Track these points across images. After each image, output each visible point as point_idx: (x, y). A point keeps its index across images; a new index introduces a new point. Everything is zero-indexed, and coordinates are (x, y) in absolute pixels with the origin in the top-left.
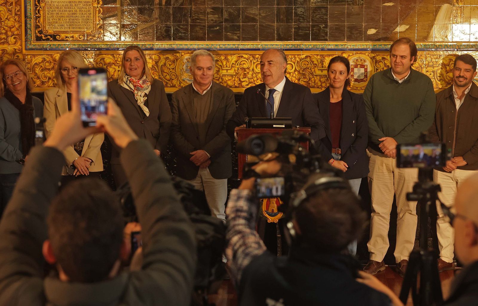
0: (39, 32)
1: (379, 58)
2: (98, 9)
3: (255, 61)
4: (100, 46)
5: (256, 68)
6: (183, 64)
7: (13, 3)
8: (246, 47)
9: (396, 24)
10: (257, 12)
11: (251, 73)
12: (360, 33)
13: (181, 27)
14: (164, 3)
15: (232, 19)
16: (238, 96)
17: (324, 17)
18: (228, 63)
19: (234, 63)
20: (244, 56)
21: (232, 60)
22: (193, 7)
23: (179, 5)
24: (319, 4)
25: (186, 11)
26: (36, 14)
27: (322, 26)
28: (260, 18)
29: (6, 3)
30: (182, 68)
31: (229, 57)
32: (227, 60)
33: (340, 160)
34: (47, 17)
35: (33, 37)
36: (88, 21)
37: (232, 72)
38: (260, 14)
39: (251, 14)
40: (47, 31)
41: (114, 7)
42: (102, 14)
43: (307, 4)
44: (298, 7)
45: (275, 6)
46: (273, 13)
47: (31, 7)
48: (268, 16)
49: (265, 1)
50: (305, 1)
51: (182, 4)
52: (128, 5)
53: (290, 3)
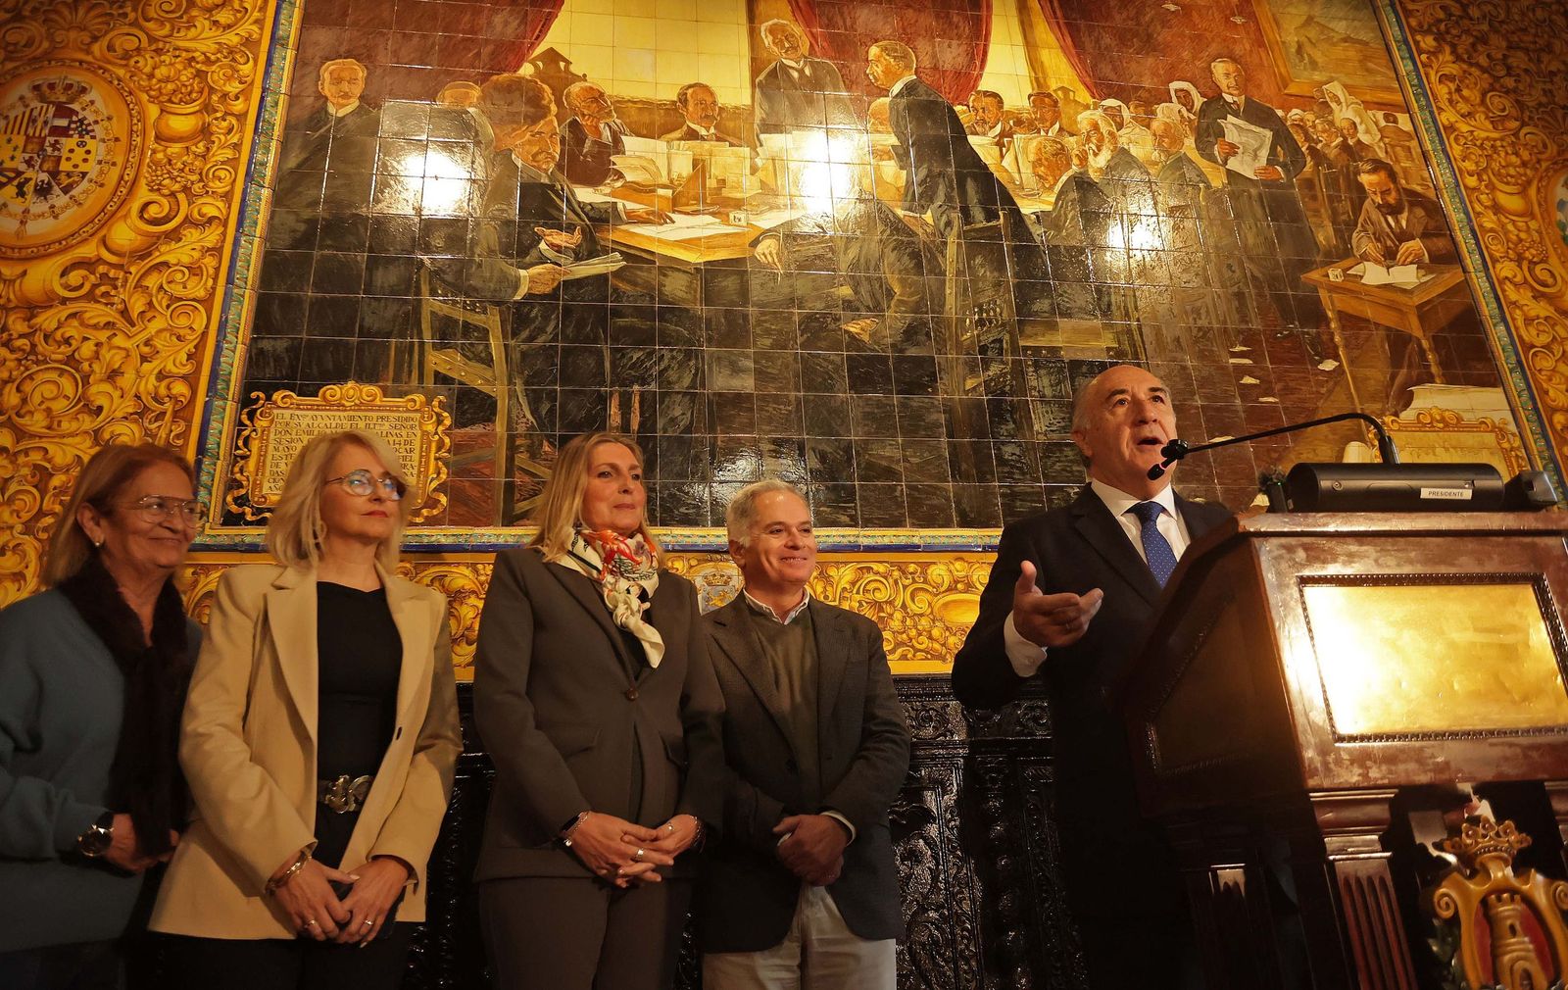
0: (236, 500)
2: (437, 437)
3: (907, 582)
4: (433, 539)
5: (913, 600)
7: (164, 413)
8: (881, 541)
10: (898, 454)
11: (898, 615)
13: (687, 488)
14: (635, 425)
15: (831, 467)
17: (1074, 469)
18: (829, 588)
19: (848, 586)
20: (875, 566)
21: (840, 579)
22: (720, 437)
23: (679, 430)
24: (1055, 436)
25: (700, 447)
26: (237, 448)
27: (1072, 491)
28: (905, 468)
29: (141, 415)
31: (832, 572)
32: (826, 578)
34: (269, 457)
35: (215, 511)
38: (906, 460)
39: (883, 457)
40: (263, 497)
41: (486, 435)
42: (449, 451)
43: (1024, 437)
44: (1003, 443)
45: (944, 439)
46: (940, 457)
47: (222, 428)
48: (928, 462)
49: (915, 426)
50: (1019, 427)
51: (688, 429)
52: (528, 429)
53: (981, 433)
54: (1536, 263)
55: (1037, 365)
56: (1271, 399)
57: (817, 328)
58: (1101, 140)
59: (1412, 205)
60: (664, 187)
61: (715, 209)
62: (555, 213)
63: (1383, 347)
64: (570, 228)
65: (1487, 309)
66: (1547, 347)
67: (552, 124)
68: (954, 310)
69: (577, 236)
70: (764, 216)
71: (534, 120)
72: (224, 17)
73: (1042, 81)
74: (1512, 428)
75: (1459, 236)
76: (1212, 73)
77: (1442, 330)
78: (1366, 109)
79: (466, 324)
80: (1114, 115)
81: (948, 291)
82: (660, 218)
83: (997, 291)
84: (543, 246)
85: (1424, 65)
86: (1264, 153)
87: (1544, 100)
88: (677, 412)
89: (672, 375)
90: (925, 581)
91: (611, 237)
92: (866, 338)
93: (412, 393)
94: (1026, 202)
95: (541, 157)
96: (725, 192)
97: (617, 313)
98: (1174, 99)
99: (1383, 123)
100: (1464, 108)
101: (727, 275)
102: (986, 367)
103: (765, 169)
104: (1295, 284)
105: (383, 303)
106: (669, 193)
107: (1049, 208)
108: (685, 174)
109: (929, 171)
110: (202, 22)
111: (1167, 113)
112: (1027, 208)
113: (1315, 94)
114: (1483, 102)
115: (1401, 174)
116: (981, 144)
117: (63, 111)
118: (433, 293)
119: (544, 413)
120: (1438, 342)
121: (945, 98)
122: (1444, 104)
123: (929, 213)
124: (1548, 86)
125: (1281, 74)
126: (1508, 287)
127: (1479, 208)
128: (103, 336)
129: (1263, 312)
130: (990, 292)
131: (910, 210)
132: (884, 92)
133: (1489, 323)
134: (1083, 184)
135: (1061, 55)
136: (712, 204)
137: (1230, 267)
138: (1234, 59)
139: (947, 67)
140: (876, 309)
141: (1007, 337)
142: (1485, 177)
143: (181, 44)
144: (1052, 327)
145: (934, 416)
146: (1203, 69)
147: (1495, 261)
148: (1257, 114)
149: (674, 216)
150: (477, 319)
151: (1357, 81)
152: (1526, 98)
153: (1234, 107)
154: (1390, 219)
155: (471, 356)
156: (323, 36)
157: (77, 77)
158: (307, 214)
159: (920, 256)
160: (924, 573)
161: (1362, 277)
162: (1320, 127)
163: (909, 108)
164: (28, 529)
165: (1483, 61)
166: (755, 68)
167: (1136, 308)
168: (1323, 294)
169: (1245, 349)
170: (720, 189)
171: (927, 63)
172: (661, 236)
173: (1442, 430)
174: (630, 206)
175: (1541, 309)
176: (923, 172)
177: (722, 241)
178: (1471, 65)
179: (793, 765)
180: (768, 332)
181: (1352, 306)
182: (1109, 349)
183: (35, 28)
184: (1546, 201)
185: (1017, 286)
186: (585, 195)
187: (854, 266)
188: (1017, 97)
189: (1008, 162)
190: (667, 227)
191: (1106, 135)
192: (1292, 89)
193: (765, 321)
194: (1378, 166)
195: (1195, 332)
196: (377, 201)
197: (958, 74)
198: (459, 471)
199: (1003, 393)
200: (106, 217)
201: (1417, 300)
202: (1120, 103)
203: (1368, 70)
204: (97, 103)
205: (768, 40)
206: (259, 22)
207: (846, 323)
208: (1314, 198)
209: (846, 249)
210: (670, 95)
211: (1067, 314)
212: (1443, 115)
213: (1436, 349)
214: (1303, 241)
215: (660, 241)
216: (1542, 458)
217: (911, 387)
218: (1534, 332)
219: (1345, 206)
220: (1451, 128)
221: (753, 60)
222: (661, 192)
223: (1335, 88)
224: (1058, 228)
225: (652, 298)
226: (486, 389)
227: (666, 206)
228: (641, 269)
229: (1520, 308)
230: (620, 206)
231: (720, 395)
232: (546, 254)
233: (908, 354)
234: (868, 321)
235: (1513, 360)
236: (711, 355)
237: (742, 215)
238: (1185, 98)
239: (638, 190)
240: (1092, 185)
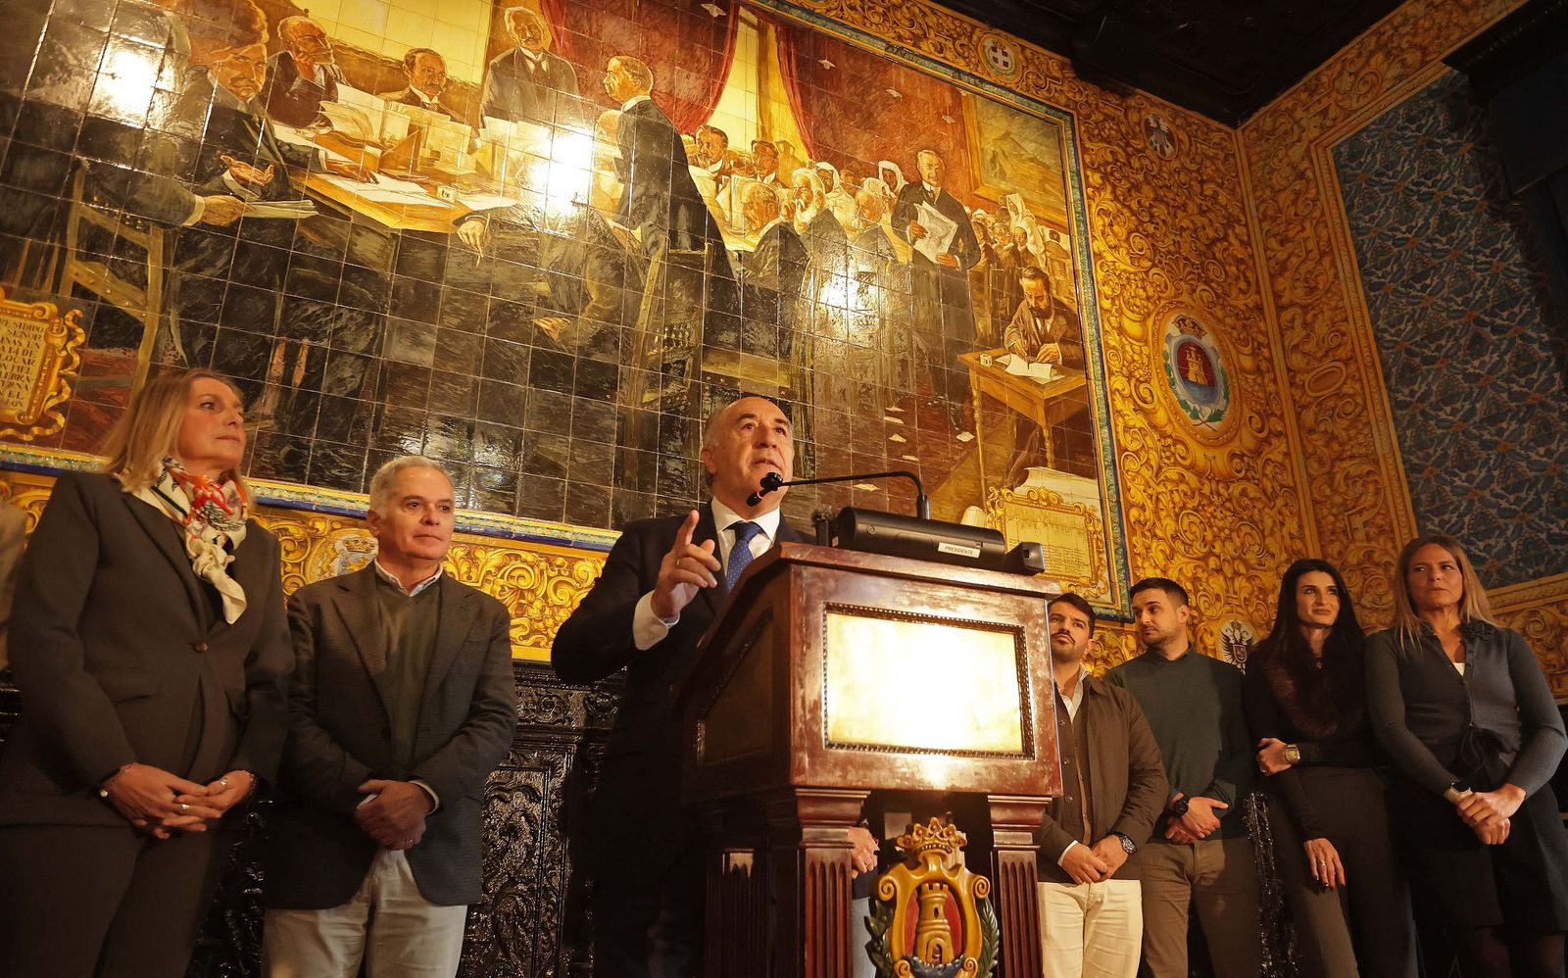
2: (64, 353)
3: (552, 574)
4: (40, 460)
5: (555, 591)
6: (332, 555)
10: (566, 451)
11: (538, 604)
13: (343, 451)
14: (298, 379)
18: (474, 570)
19: (493, 570)
20: (524, 555)
21: (487, 562)
22: (388, 406)
23: (345, 392)
25: (364, 413)
28: (571, 467)
30: (328, 567)
31: (480, 554)
32: (472, 560)
36: (15, 381)
38: (573, 459)
39: (551, 453)
41: (125, 361)
42: (77, 370)
43: (690, 455)
44: (669, 458)
45: (613, 445)
46: (607, 461)
48: (593, 464)
49: (587, 428)
50: (686, 445)
51: (355, 393)
52: (176, 363)
53: (649, 445)
54: (1141, 382)
55: (713, 391)
56: (913, 458)
57: (507, 317)
58: (810, 198)
59: (1058, 313)
60: (374, 145)
61: (424, 179)
62: (248, 145)
63: (1012, 429)
64: (262, 165)
65: (1098, 413)
66: (1136, 452)
67: (261, 52)
68: (645, 326)
69: (268, 175)
70: (473, 197)
71: (242, 43)
73: (767, 130)
74: (1099, 515)
75: (1088, 346)
76: (917, 160)
77: (1061, 424)
78: (1037, 223)
79: (121, 241)
80: (826, 180)
81: (643, 307)
82: (365, 176)
83: (689, 316)
84: (227, 176)
85: (1089, 198)
86: (948, 242)
87: (1172, 249)
88: (347, 373)
89: (348, 336)
90: (570, 576)
91: (306, 183)
92: (555, 336)
93: (41, 299)
94: (731, 239)
95: (242, 83)
96: (438, 165)
97: (298, 261)
98: (881, 176)
99: (1048, 238)
100: (1113, 241)
101: (424, 247)
102: (666, 382)
103: (483, 151)
104: (951, 361)
105: (22, 198)
106: (378, 152)
107: (752, 249)
108: (398, 137)
109: (647, 189)
111: (872, 187)
112: (732, 245)
113: (1000, 201)
114: (1127, 239)
115: (1054, 285)
116: (701, 177)
118: (87, 198)
119: (197, 350)
120: (1056, 433)
121: (674, 125)
122: (1098, 234)
123: (639, 230)
124: (1178, 238)
125: (974, 177)
126: (1117, 397)
127: (1107, 327)
129: (920, 382)
130: (682, 316)
131: (621, 222)
132: (617, 105)
133: (1097, 424)
134: (786, 233)
135: (790, 112)
136: (421, 174)
137: (900, 336)
138: (938, 154)
139: (682, 96)
140: (571, 310)
141: (690, 361)
142: (1117, 302)
144: (734, 358)
145: (608, 422)
146: (911, 155)
147: (1111, 374)
148: (949, 207)
149: (379, 177)
150: (135, 237)
151: (1035, 197)
152: (1160, 244)
153: (931, 195)
154: (1038, 321)
155: (122, 274)
159: (623, 270)
160: (571, 568)
161: (1006, 366)
162: (997, 230)
163: (638, 125)
165: (1134, 205)
166: (492, 49)
167: (812, 356)
168: (973, 375)
169: (899, 410)
170: (433, 160)
171: (663, 87)
172: (364, 195)
173: (1045, 508)
174: (333, 156)
175: (1138, 421)
176: (640, 190)
177: (426, 212)
178: (1124, 206)
179: (388, 734)
180: (456, 312)
181: (995, 390)
182: (781, 388)
184: (1158, 332)
185: (708, 314)
186: (284, 133)
187: (556, 265)
188: (741, 141)
189: (722, 198)
190: (367, 186)
191: (815, 194)
192: (981, 192)
193: (456, 301)
194: (1038, 274)
195: (860, 386)
196: (34, 85)
197: (690, 105)
198: (84, 392)
199: (678, 412)
201: (1047, 394)
202: (833, 168)
203: (1045, 190)
205: (510, 25)
207: (538, 318)
208: (981, 290)
209: (552, 247)
210: (400, 55)
211: (749, 349)
212: (1096, 242)
213: (1054, 440)
214: (965, 324)
215: (359, 198)
216: (1116, 543)
217: (591, 390)
218: (1129, 438)
219: (1004, 303)
220: (1099, 255)
221: (491, 41)
222: (369, 149)
223: (1016, 199)
224: (757, 270)
225: (340, 254)
226: (134, 312)
227: (370, 163)
228: (333, 222)
229: (1123, 417)
230: (322, 154)
231: (396, 364)
232: (229, 185)
233: (593, 358)
234: (560, 321)
235: (1109, 458)
236: (393, 323)
237: (451, 192)
238: (890, 178)
239: (343, 141)
240: (794, 237)
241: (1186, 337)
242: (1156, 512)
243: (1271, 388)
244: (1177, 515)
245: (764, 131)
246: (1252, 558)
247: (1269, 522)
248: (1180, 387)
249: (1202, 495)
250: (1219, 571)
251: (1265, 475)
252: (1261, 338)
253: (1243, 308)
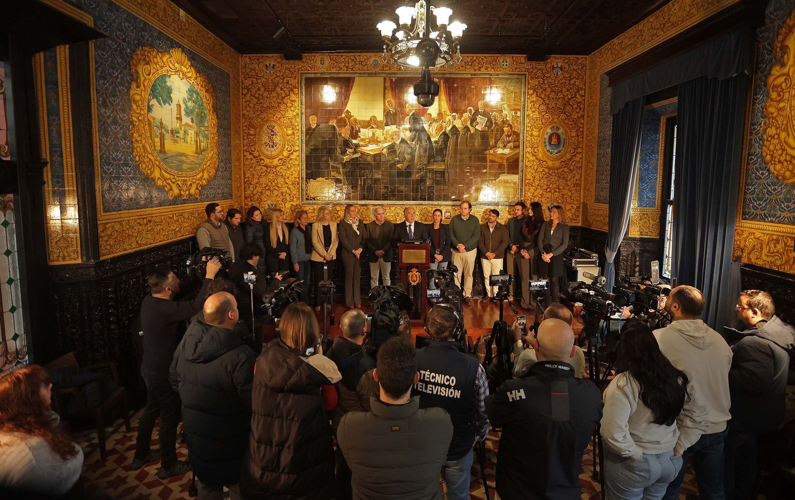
0: (308, 197)
1: (456, 209)
2: (333, 187)
8: (399, 204)
9: (464, 194)
10: (403, 189)
12: (448, 198)
13: (370, 194)
14: (362, 184)
15: (393, 191)
16: (396, 225)
19: (393, 210)
20: (397, 207)
22: (375, 186)
25: (372, 188)
26: (306, 188)
28: (404, 191)
31: (391, 208)
33: (440, 254)
34: (310, 190)
35: (305, 198)
36: (329, 192)
37: (392, 214)
38: (405, 189)
39: (401, 189)
40: (311, 196)
46: (410, 189)
47: (304, 186)
48: (408, 190)
49: (407, 183)
50: (424, 184)
53: (418, 185)
54: (536, 148)
56: (471, 178)
57: (393, 165)
58: (450, 123)
59: (513, 134)
62: (349, 145)
63: (497, 166)
64: (352, 148)
65: (521, 159)
66: (530, 167)
67: (348, 127)
68: (416, 162)
69: (353, 150)
70: (384, 144)
71: (345, 127)
72: (292, 109)
74: (517, 183)
76: (478, 104)
77: (510, 163)
78: (511, 111)
80: (454, 117)
81: (416, 158)
82: (366, 146)
83: (425, 157)
84: (347, 152)
85: (528, 98)
86: (484, 124)
87: (554, 106)
88: (369, 181)
89: (368, 175)
92: (400, 168)
95: (346, 134)
96: (378, 139)
97: (359, 164)
98: (468, 112)
99: (514, 114)
100: (533, 109)
101: (377, 156)
103: (385, 134)
104: (483, 154)
105: (324, 164)
106: (368, 140)
107: (437, 139)
108: (371, 136)
110: (290, 110)
111: (466, 115)
112: (433, 140)
114: (539, 107)
115: (513, 127)
116: (426, 126)
117: (273, 131)
119: (349, 182)
120: (508, 165)
121: (420, 116)
122: (529, 109)
123: (414, 142)
124: (556, 102)
126: (527, 153)
127: (527, 135)
128: (285, 171)
130: (423, 158)
131: (411, 141)
132: (408, 115)
133: (520, 161)
134: (445, 134)
135: (446, 102)
136: (375, 142)
140: (403, 162)
141: (425, 167)
142: (532, 128)
143: (288, 115)
147: (526, 147)
148: (485, 114)
149: (369, 145)
150: (338, 166)
152: (550, 106)
154: (507, 138)
156: (309, 110)
157: (273, 124)
158: (311, 148)
162: (499, 116)
163: (413, 118)
164: (282, 201)
165: (543, 96)
168: (488, 156)
173: (503, 183)
174: (362, 143)
175: (533, 158)
176: (414, 133)
177: (377, 149)
178: (539, 97)
180: (384, 167)
181: (493, 158)
183: (265, 114)
184: (544, 133)
185: (428, 156)
186: (354, 141)
188: (435, 114)
189: (431, 130)
190: (368, 147)
193: (384, 165)
194: (509, 125)
195: (460, 165)
197: (423, 110)
199: (423, 177)
200: (282, 151)
201: (507, 157)
202: (456, 114)
203: (514, 101)
204: (277, 129)
205: (387, 104)
206: (298, 109)
207: (397, 165)
208: (492, 134)
209: (398, 150)
210: (369, 119)
211: (437, 162)
212: (528, 111)
213: (507, 167)
214: (487, 144)
215: (367, 150)
216: (520, 189)
218: (529, 163)
219: (499, 136)
220: (529, 115)
223: (505, 106)
224: (438, 144)
225: (365, 161)
227: (368, 143)
228: (363, 156)
229: (528, 158)
230: (360, 143)
231: (376, 178)
233: (407, 170)
234: (401, 164)
235: (522, 169)
237: (380, 144)
238: (470, 111)
239: (363, 140)
240: (447, 134)
241: (553, 132)
242: (534, 181)
243: (581, 140)
244: (540, 180)
245: (440, 110)
246: (561, 187)
247: (569, 177)
248: (548, 147)
249: (549, 174)
250: (550, 191)
251: (571, 165)
252: (581, 125)
253: (576, 117)
